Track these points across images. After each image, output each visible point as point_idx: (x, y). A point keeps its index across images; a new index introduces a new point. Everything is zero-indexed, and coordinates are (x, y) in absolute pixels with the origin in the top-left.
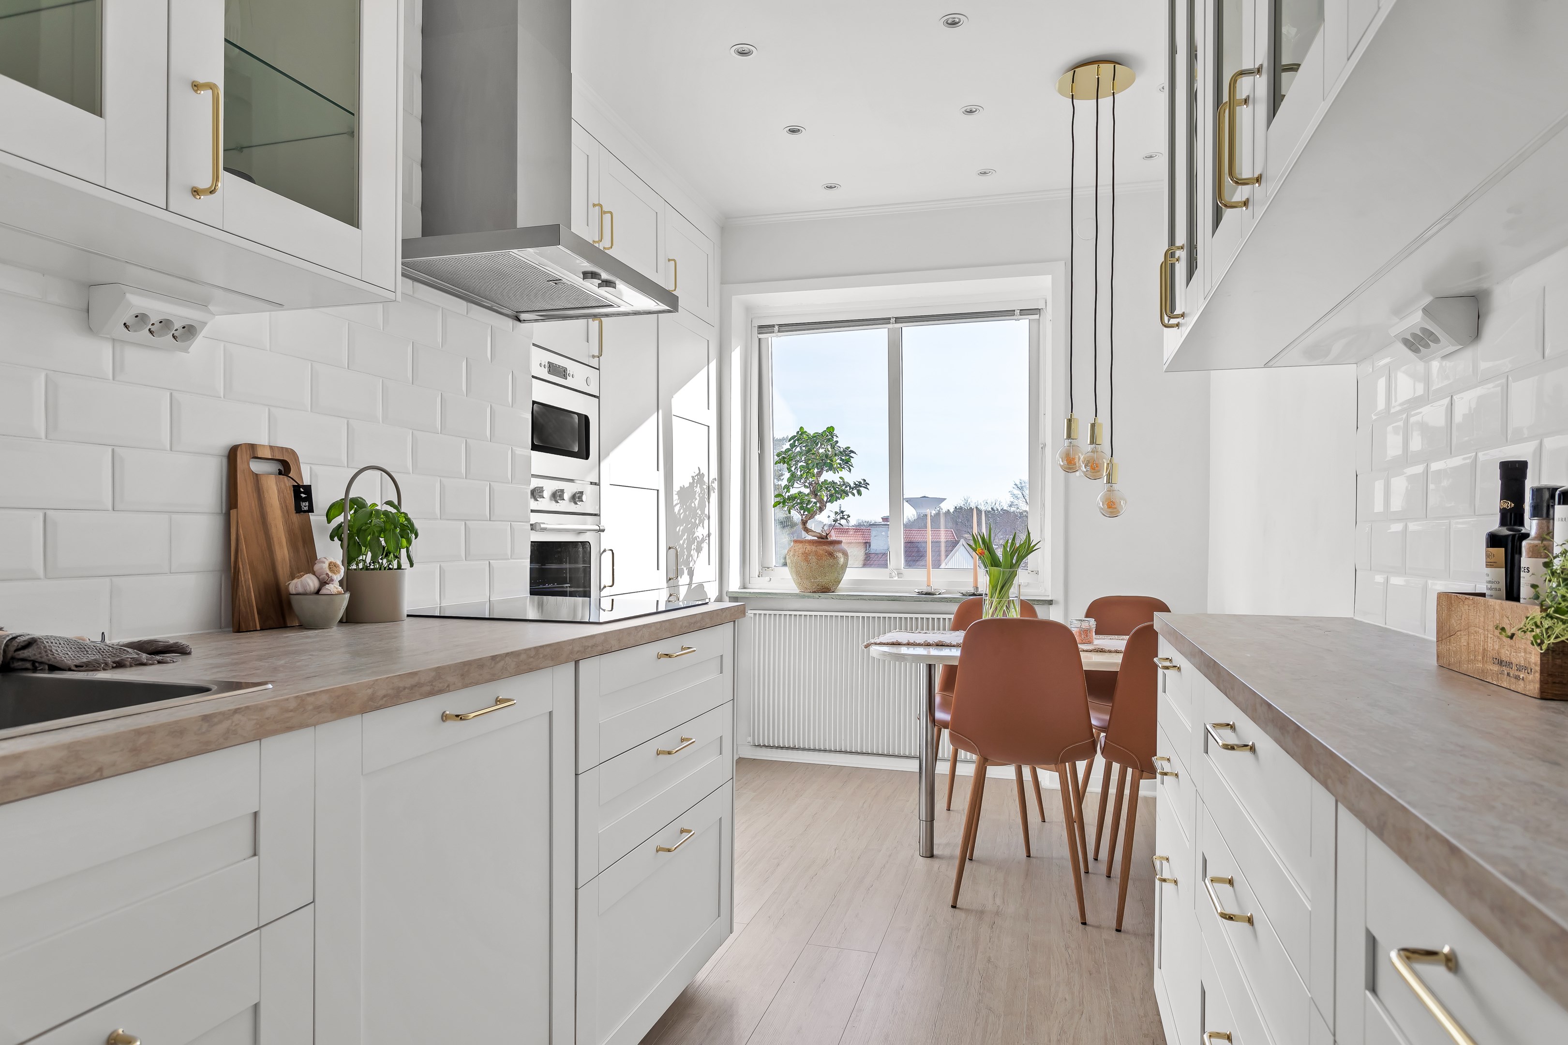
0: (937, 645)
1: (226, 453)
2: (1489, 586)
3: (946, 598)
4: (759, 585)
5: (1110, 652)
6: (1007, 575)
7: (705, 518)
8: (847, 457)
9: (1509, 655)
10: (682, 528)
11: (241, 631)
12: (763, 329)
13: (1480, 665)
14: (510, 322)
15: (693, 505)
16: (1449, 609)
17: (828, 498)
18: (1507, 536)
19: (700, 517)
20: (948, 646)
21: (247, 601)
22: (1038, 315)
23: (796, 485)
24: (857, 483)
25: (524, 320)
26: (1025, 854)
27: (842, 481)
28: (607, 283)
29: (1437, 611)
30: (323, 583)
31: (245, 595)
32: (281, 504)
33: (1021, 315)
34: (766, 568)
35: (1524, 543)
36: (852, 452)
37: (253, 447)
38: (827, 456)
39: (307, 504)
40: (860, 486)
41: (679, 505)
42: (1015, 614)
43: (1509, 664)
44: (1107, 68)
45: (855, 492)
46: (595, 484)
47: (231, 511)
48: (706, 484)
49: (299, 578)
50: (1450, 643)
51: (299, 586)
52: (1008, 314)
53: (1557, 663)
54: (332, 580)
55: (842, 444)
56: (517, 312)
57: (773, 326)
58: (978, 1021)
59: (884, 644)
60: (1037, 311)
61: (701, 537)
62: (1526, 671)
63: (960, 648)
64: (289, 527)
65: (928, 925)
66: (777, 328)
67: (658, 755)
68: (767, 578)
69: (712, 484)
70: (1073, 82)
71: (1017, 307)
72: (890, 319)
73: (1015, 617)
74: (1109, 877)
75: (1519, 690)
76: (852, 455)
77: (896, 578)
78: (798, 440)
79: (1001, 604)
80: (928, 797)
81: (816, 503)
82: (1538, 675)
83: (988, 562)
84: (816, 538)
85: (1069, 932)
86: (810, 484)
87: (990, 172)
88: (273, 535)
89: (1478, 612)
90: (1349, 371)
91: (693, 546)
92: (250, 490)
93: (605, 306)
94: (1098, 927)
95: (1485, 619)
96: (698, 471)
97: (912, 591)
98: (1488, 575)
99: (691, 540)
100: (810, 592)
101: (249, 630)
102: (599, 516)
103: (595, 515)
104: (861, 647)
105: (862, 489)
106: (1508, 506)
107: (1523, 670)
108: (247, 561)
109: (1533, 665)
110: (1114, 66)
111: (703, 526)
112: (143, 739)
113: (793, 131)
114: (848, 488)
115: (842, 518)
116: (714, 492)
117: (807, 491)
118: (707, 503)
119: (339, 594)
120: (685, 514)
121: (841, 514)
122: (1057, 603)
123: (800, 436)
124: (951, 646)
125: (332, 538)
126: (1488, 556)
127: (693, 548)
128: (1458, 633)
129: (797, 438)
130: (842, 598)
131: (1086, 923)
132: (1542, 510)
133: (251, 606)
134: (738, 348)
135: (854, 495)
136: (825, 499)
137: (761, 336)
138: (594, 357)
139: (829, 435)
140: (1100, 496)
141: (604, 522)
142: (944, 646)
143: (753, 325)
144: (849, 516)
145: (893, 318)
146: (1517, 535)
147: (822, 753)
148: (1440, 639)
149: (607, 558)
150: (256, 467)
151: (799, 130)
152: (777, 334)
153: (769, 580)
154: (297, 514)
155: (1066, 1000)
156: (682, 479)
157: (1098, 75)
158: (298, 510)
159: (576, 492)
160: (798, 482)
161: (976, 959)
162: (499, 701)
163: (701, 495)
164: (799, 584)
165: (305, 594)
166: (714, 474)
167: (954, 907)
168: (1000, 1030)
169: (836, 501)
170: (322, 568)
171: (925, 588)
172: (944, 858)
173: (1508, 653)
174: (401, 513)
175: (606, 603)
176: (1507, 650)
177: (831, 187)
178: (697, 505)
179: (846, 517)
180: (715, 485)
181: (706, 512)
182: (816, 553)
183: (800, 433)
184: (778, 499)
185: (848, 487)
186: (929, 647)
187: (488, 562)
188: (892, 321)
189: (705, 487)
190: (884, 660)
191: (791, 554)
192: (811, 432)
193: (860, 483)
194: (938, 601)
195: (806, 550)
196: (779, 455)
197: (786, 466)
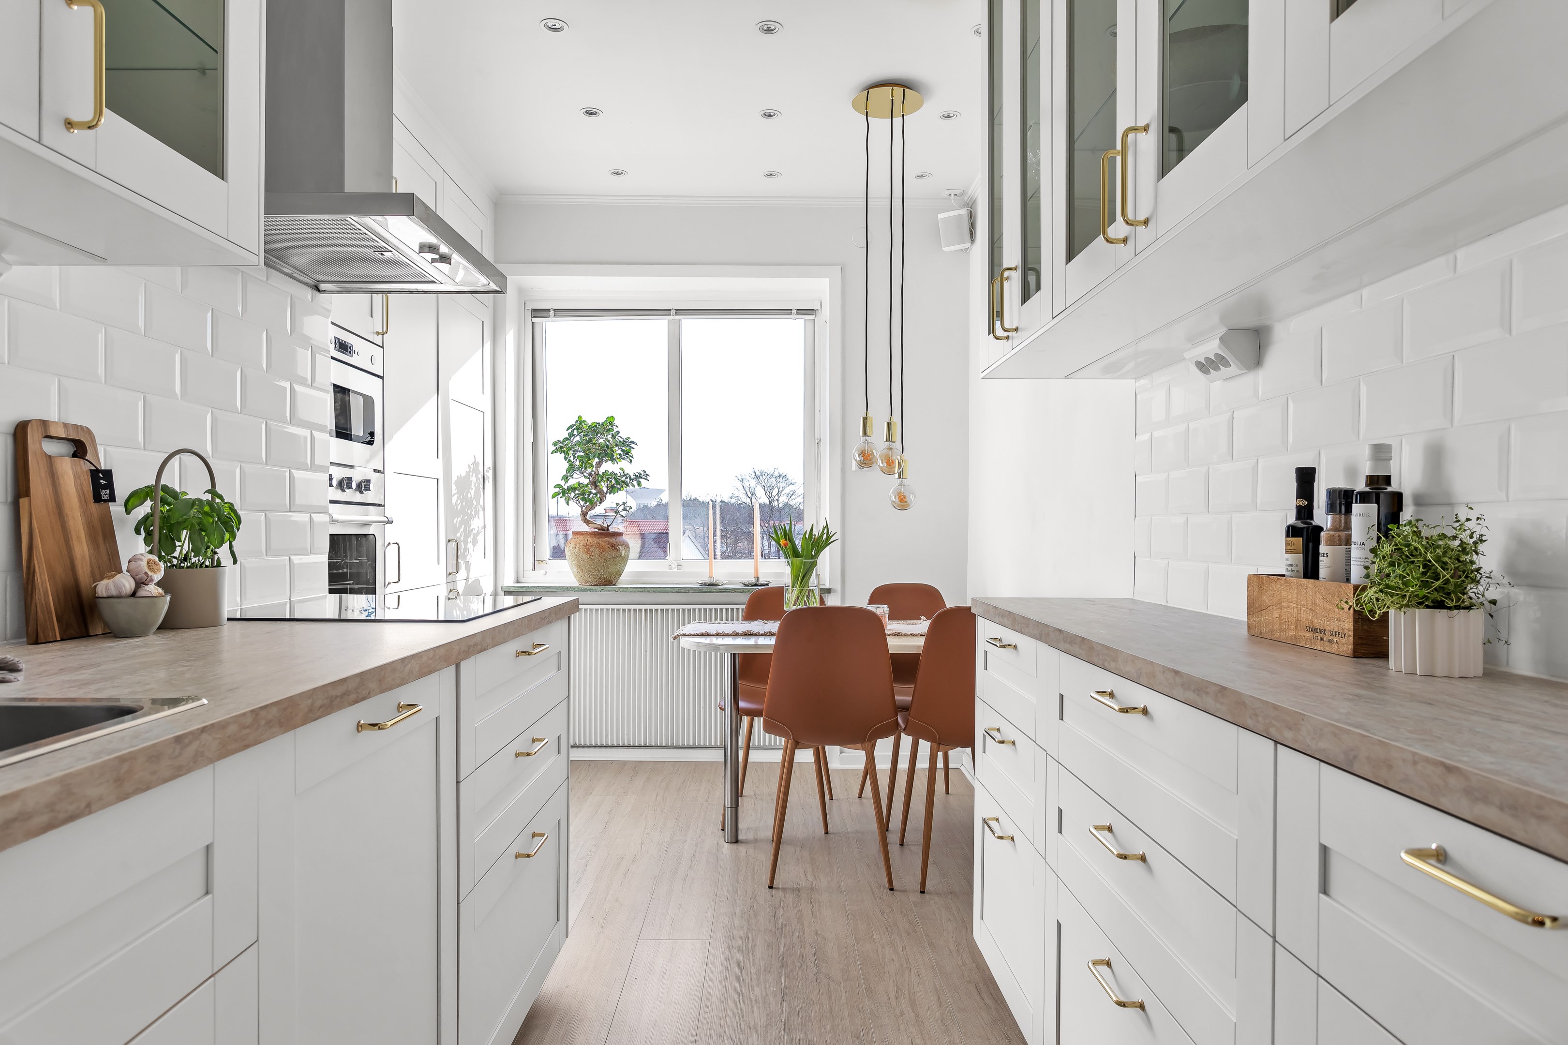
0: (745, 635)
1: (12, 430)
2: (1289, 568)
3: (731, 589)
4: (534, 579)
5: (906, 635)
6: (808, 566)
7: (481, 509)
8: (628, 448)
9: (1322, 624)
10: (459, 520)
11: (39, 642)
12: (537, 313)
13: (1293, 633)
14: (309, 293)
15: (469, 495)
16: (1260, 588)
17: (608, 490)
18: (1303, 528)
19: (476, 508)
20: (756, 635)
21: (45, 606)
22: (814, 316)
23: (575, 476)
24: (637, 474)
25: (325, 291)
26: (823, 832)
27: (622, 472)
28: (445, 259)
29: (1248, 590)
30: (140, 583)
31: (43, 599)
32: (78, 492)
33: (797, 314)
34: (540, 561)
35: (1322, 534)
36: (633, 442)
37: (44, 423)
38: (608, 447)
39: (108, 492)
40: (638, 478)
41: (456, 495)
42: (814, 603)
43: (1323, 631)
44: (898, 91)
45: (635, 483)
46: (379, 471)
47: (21, 500)
48: (481, 473)
49: (110, 578)
50: (1261, 616)
51: (112, 587)
52: (787, 312)
53: (1365, 628)
54: (152, 580)
55: (624, 435)
56: (318, 281)
57: (548, 310)
58: (822, 991)
59: (693, 635)
60: (812, 311)
61: (477, 529)
62: (1340, 636)
63: (775, 637)
64: (88, 518)
65: (751, 907)
66: (552, 312)
67: (517, 757)
68: (543, 572)
69: (487, 473)
70: (867, 100)
71: (794, 306)
72: (670, 310)
73: (815, 605)
74: (902, 845)
75: (1333, 651)
76: (632, 445)
77: (676, 570)
78: (577, 429)
79: (803, 593)
80: (733, 784)
81: (596, 494)
82: (1351, 639)
83: (791, 553)
84: (597, 530)
85: (880, 898)
86: (590, 474)
87: (776, 175)
88: (70, 528)
89: (1291, 590)
90: (1128, 385)
91: (469, 538)
92: (43, 475)
93: (429, 281)
94: (904, 891)
95: (1298, 595)
96: (474, 460)
97: (694, 582)
98: (1288, 560)
99: (467, 534)
100: (592, 585)
101: (48, 641)
102: (384, 506)
103: (379, 505)
104: (671, 639)
105: (641, 480)
106: (1303, 504)
107: (1337, 635)
108: (43, 560)
109: (1347, 631)
110: (904, 90)
111: (479, 518)
112: (125, 767)
113: (590, 113)
114: (628, 480)
115: (624, 510)
116: (488, 482)
117: (586, 481)
118: (482, 493)
119: (160, 596)
120: (462, 504)
121: (623, 506)
122: (835, 591)
123: (579, 426)
124: (758, 635)
125: (138, 532)
126: (1287, 544)
127: (469, 541)
128: (1271, 608)
129: (575, 427)
130: (625, 590)
131: (893, 889)
132: (1336, 507)
133: (50, 612)
134: (512, 331)
135: (634, 486)
136: (605, 489)
137: (534, 320)
138: (378, 333)
139: (609, 425)
140: (891, 490)
141: (389, 512)
142: (752, 635)
143: (526, 308)
145: (673, 309)
146: (1311, 528)
147: (603, 750)
148: (1250, 613)
149: (392, 551)
150: (50, 448)
151: (596, 112)
152: (553, 318)
153: (544, 573)
154: (96, 504)
155: (893, 960)
156: (459, 469)
157: (892, 97)
158: (97, 498)
159: (362, 481)
160: (578, 473)
161: (804, 933)
162: (401, 707)
163: (477, 485)
164: (579, 578)
165: (119, 597)
166: (489, 463)
167: (771, 887)
168: (843, 997)
169: (618, 492)
170: (139, 566)
171: (708, 579)
172: (749, 842)
173: (1321, 622)
174: (226, 503)
175: (391, 601)
176: (1320, 620)
177: (617, 174)
178: (473, 496)
179: (628, 508)
180: (490, 474)
181: (482, 503)
182: (598, 545)
183: (579, 422)
184: (557, 490)
185: (629, 478)
186: (737, 637)
187: (288, 558)
188: (671, 313)
189: (480, 476)
190: (694, 651)
191: (572, 546)
192: (590, 422)
193: (641, 474)
194: (720, 592)
195: (586, 542)
196: (555, 444)
197: (563, 455)
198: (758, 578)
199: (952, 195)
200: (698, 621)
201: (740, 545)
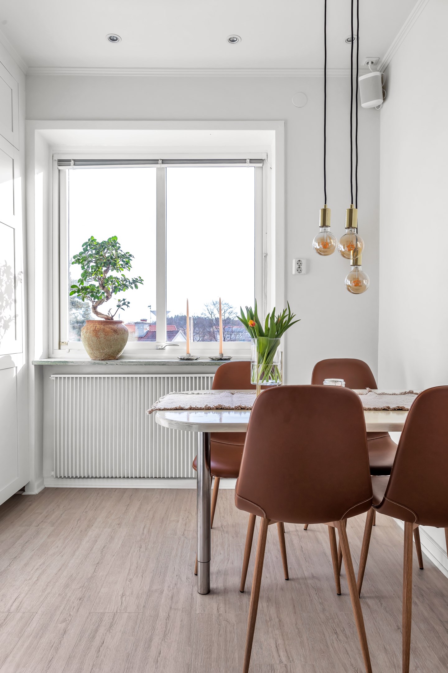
3: (202, 363)
4: (61, 356)
6: (272, 345)
7: (12, 302)
8: (127, 260)
12: (61, 162)
17: (113, 290)
19: (7, 301)
20: (227, 409)
22: (262, 164)
23: (88, 280)
24: (134, 279)
27: (123, 277)
33: (250, 163)
34: (64, 343)
36: (131, 255)
38: (112, 258)
40: (136, 282)
45: (133, 285)
48: (12, 275)
52: (243, 161)
55: (123, 250)
57: (70, 161)
59: (168, 410)
60: (261, 161)
61: (8, 317)
66: (72, 162)
68: (66, 350)
69: (19, 276)
71: (248, 157)
72: (158, 160)
76: (131, 258)
78: (89, 245)
79: (268, 369)
81: (103, 293)
83: (256, 333)
84: (104, 320)
86: (99, 279)
91: (1, 323)
96: (5, 263)
97: (175, 356)
100: (100, 360)
104: (147, 413)
105: (138, 283)
111: (10, 309)
115: (124, 304)
116: (20, 283)
117: (97, 284)
118: (13, 291)
121: (123, 301)
123: (91, 243)
124: (230, 409)
130: (125, 363)
134: (41, 173)
135: (132, 288)
136: (111, 290)
137: (60, 168)
139: (113, 243)
142: (223, 409)
143: (54, 159)
144: (129, 303)
145: (160, 160)
152: (73, 167)
153: (68, 351)
160: (90, 277)
163: (8, 283)
164: (91, 354)
166: (20, 267)
169: (119, 291)
171: (185, 355)
172: (219, 593)
177: (113, 40)
178: (4, 290)
180: (22, 276)
181: (13, 298)
182: (105, 331)
183: (91, 241)
184: (73, 290)
185: (128, 282)
188: (159, 162)
189: (12, 277)
190: (168, 429)
191: (85, 331)
192: (100, 241)
193: (137, 279)
194: (195, 365)
195: (95, 328)
196: (74, 257)
197: (80, 265)
198: (222, 355)
199: (370, 63)
200: (175, 392)
201: (206, 337)
